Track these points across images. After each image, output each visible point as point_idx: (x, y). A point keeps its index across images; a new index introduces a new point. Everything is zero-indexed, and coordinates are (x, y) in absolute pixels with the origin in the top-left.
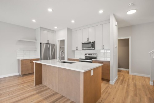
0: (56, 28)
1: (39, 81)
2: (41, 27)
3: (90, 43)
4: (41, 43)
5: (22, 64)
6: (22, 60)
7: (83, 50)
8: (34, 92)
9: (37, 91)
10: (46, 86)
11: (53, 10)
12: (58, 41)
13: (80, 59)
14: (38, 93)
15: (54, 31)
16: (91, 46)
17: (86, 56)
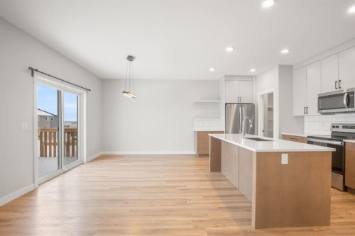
0: (253, 70)
1: (216, 166)
2: (226, 76)
3: (344, 94)
4: (226, 104)
5: (198, 138)
6: (198, 132)
7: (323, 114)
8: (206, 179)
9: (210, 178)
10: (224, 176)
11: (234, 48)
12: (262, 96)
13: (309, 137)
14: (211, 181)
15: (252, 77)
16: (345, 102)
17: (336, 130)
